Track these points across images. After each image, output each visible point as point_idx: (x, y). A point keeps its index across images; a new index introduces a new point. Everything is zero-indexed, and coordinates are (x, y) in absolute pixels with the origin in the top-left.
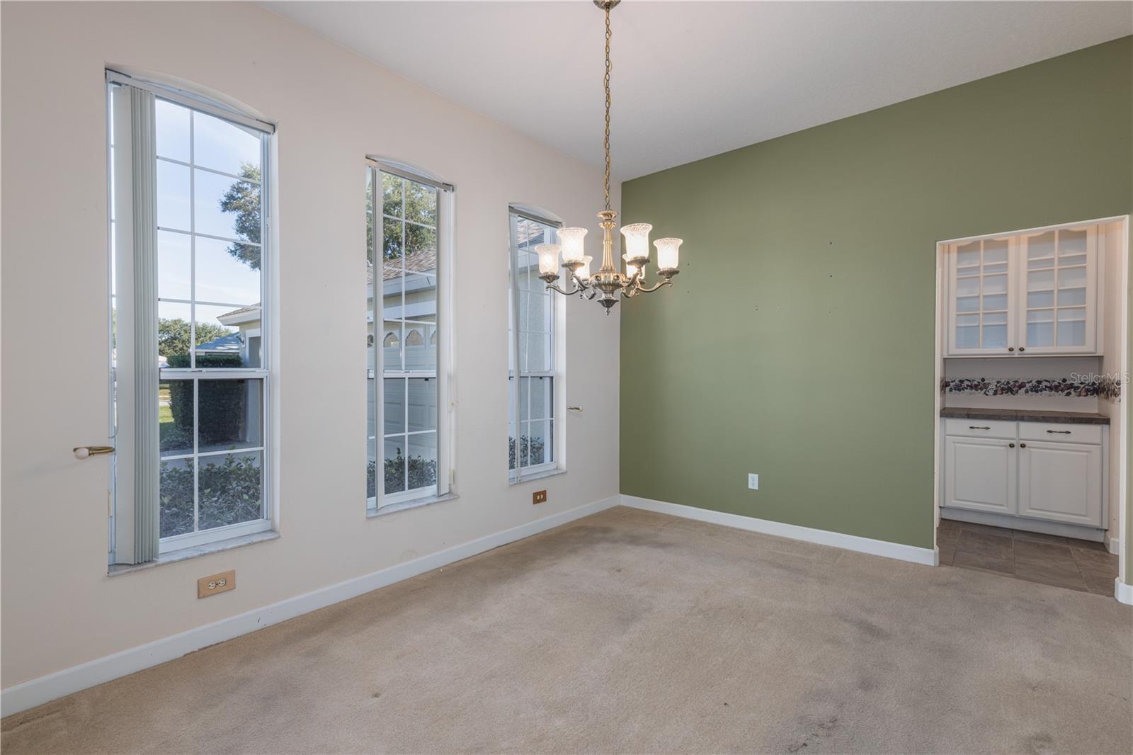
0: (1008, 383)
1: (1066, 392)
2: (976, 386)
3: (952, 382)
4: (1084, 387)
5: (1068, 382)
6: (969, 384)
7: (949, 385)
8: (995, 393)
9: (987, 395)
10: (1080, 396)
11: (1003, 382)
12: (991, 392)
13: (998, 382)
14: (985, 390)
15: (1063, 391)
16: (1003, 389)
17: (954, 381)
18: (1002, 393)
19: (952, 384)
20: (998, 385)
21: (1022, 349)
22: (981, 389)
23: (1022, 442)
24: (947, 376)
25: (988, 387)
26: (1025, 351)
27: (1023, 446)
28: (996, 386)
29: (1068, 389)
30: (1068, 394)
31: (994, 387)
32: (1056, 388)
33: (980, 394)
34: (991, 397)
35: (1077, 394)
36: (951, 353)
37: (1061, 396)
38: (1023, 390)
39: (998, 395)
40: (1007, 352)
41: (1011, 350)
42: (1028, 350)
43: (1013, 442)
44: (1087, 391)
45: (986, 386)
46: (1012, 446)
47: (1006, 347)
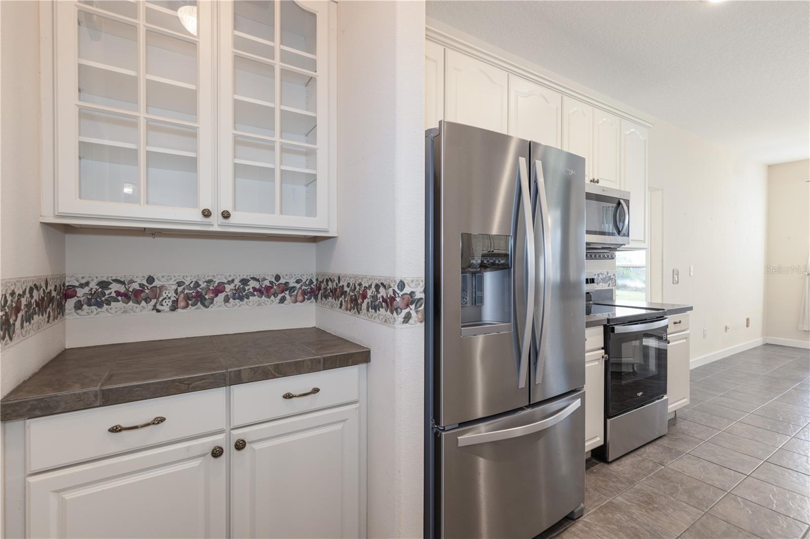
0: (197, 284)
1: (280, 296)
2: (137, 293)
3: (82, 286)
4: (300, 288)
5: (282, 281)
6: (122, 289)
7: (74, 295)
8: (174, 308)
9: (158, 311)
10: (296, 301)
11: (187, 283)
12: (166, 307)
13: (180, 284)
14: (153, 301)
15: (275, 295)
16: (187, 298)
17: (87, 284)
18: (187, 306)
19: (81, 292)
20: (180, 289)
21: (226, 215)
22: (148, 300)
23: (238, 434)
24: (68, 272)
25: (160, 295)
26: (231, 220)
27: (240, 445)
28: (176, 291)
29: (283, 292)
30: (283, 300)
31: (172, 294)
32: (265, 291)
33: (143, 311)
34: (167, 315)
35: (293, 298)
36: (64, 209)
37: (271, 304)
38: (221, 296)
39: (179, 310)
40: (199, 217)
41: (207, 214)
42: (236, 218)
43: (219, 440)
44: (304, 293)
45: (156, 293)
46: (217, 453)
47: (196, 205)
